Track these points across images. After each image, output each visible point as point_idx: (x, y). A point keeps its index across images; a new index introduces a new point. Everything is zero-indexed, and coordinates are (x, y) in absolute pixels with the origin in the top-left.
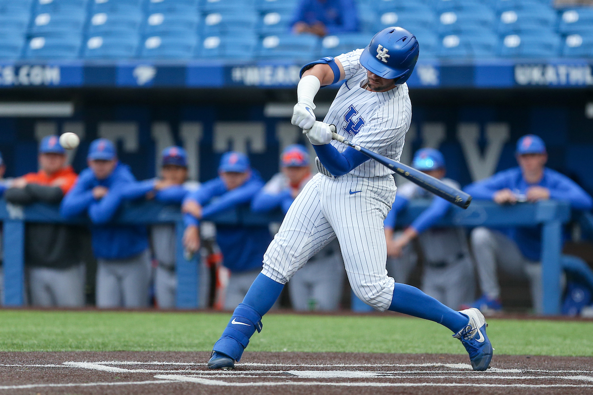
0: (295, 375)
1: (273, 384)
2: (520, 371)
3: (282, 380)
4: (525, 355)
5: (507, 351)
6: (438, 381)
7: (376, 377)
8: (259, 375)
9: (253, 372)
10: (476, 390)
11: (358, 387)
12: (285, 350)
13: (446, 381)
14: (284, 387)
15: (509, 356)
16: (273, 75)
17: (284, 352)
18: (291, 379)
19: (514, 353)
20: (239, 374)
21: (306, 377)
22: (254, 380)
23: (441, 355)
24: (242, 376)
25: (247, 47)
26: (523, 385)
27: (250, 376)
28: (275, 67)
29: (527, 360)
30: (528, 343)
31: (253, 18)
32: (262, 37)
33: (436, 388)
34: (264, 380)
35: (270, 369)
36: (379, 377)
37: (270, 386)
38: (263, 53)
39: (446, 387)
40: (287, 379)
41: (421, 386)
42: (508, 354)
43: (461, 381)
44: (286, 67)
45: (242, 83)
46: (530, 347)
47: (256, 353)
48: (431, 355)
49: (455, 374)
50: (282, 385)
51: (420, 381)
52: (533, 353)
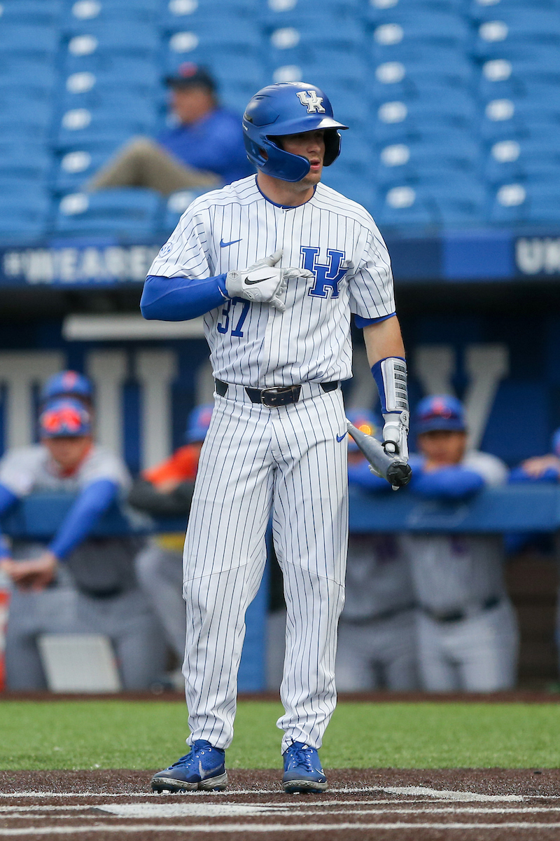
0: (111, 814)
1: (69, 830)
2: (520, 798)
3: (87, 822)
4: (531, 769)
5: (501, 762)
6: (370, 819)
7: (258, 814)
8: (47, 813)
9: (37, 808)
10: (438, 835)
11: (224, 833)
12: (97, 766)
13: (384, 819)
14: (90, 835)
15: (504, 770)
16: (78, 264)
17: (96, 771)
18: (102, 820)
19: (512, 765)
20: (11, 813)
21: (131, 817)
22: (37, 824)
23: (381, 770)
24: (16, 816)
25: (31, 215)
26: (525, 825)
27: (28, 816)
28: (81, 249)
29: (536, 776)
30: (540, 746)
31: (43, 161)
32: (57, 195)
33: (367, 831)
34: (56, 823)
35: (68, 801)
36: (264, 814)
37: (65, 835)
38: (62, 224)
39: (383, 832)
40: (97, 820)
41: (339, 830)
42: (501, 767)
43: (411, 819)
44: (101, 249)
45: (22, 279)
46: (542, 753)
47: (46, 772)
48: (362, 771)
49: (404, 805)
50: (85, 833)
51: (336, 820)
52: (547, 765)
